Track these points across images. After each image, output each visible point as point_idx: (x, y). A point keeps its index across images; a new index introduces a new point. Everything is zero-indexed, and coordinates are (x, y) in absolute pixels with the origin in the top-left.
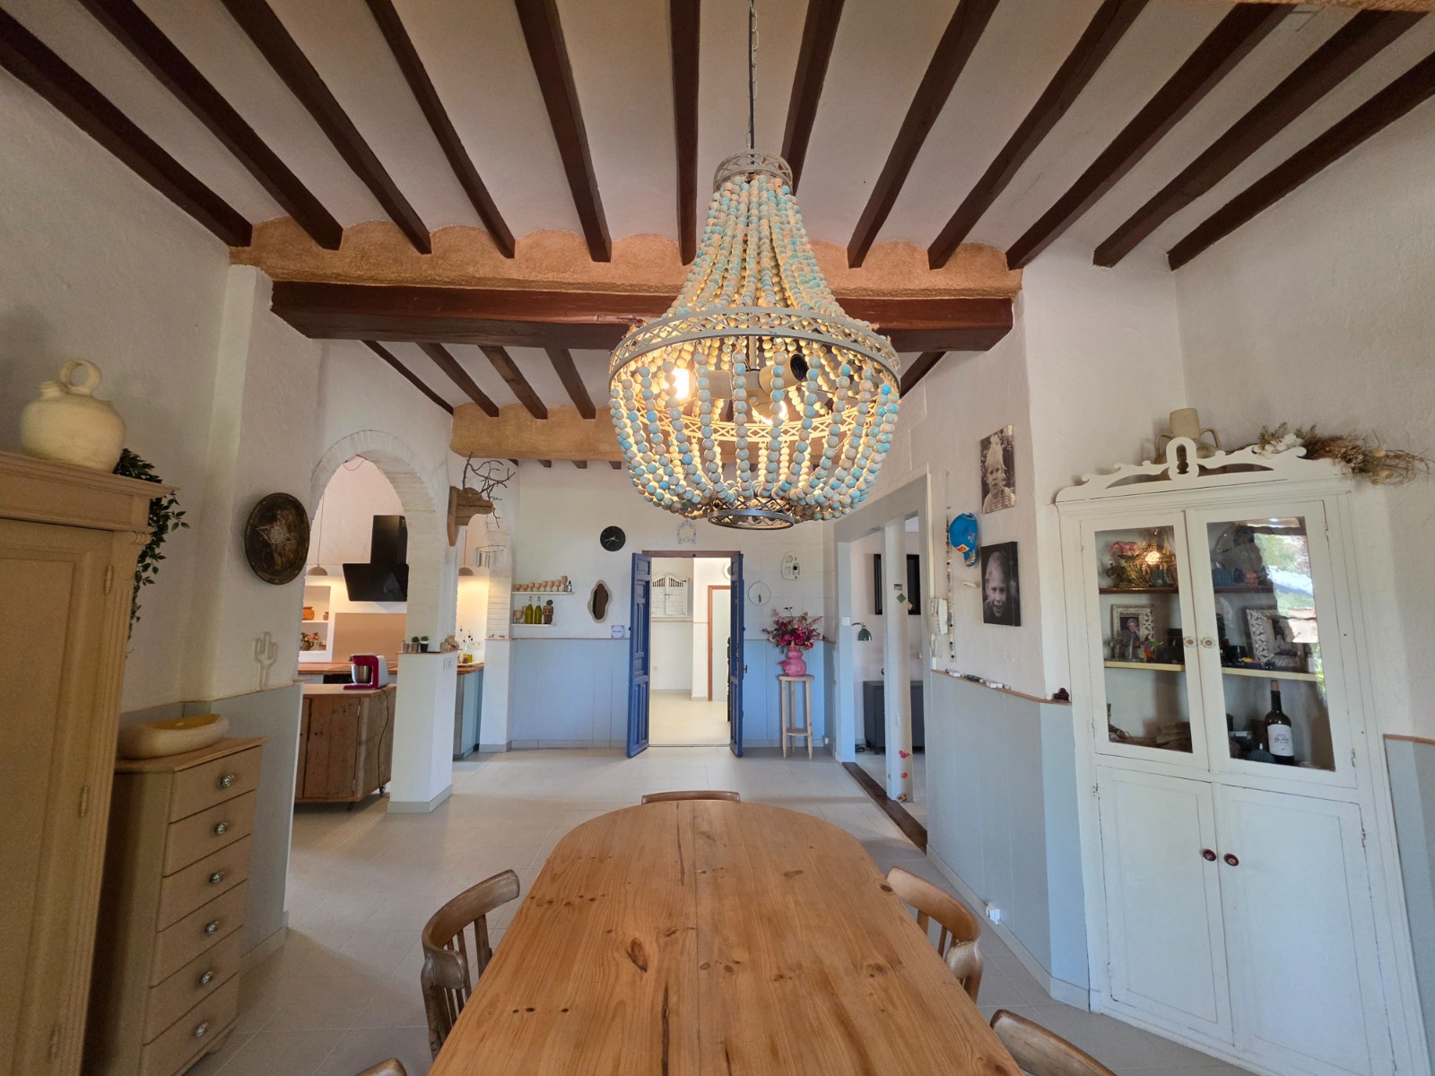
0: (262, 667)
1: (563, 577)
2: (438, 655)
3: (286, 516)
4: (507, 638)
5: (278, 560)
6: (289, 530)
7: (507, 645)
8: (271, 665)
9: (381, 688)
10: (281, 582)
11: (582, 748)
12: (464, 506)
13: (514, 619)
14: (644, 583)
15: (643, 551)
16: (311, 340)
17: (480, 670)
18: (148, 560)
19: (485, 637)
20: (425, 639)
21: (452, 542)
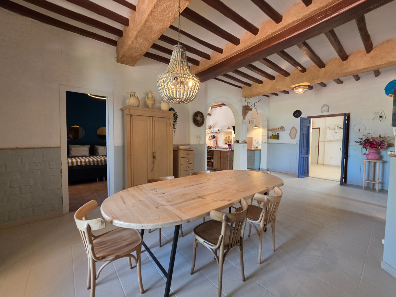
0: (198, 140)
1: (281, 126)
2: (241, 144)
3: (199, 115)
4: (266, 143)
5: (199, 123)
6: (201, 117)
7: (266, 145)
8: (200, 140)
9: (232, 150)
10: (200, 126)
11: (287, 174)
12: (246, 110)
13: (269, 138)
14: (307, 127)
15: (308, 117)
16: (202, 83)
17: (260, 150)
18: (175, 122)
19: (261, 142)
20: (238, 140)
21: (244, 119)
